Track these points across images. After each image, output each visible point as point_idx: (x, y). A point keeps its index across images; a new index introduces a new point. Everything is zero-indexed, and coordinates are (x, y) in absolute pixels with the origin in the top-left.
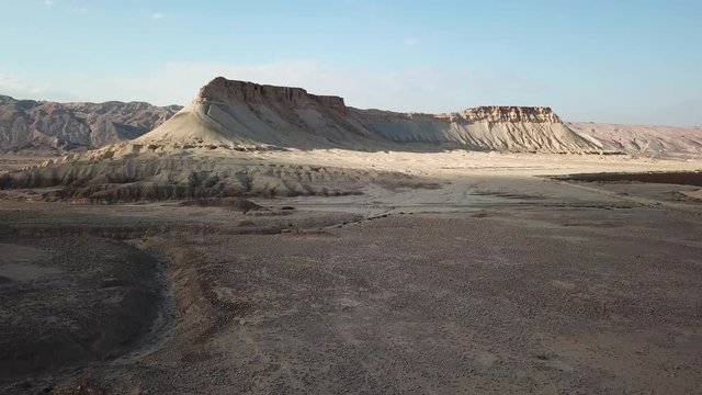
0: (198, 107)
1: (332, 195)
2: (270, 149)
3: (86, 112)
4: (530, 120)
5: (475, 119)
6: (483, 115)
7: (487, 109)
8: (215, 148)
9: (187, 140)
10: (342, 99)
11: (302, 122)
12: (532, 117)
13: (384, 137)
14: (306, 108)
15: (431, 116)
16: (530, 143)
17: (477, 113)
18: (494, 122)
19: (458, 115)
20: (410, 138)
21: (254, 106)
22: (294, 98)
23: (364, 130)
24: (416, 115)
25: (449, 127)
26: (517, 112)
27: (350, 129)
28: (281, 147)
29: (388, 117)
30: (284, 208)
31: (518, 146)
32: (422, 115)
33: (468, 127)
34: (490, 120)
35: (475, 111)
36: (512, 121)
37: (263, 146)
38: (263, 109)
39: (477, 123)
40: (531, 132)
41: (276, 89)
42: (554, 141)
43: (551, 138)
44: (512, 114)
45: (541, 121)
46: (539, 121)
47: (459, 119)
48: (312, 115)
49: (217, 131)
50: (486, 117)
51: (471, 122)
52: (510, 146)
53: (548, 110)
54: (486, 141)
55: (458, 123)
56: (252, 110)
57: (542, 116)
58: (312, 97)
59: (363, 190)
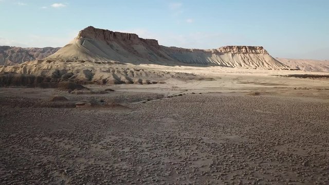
0: (77, 41)
1: (145, 83)
2: (116, 63)
3: (35, 52)
4: (253, 53)
5: (225, 52)
6: (229, 50)
7: (231, 47)
8: (84, 62)
9: (69, 58)
10: (157, 41)
11: (135, 51)
12: (253, 51)
13: (179, 60)
14: (137, 44)
15: (202, 51)
16: (253, 64)
17: (225, 49)
18: (235, 54)
19: (216, 50)
20: (192, 61)
21: (109, 42)
22: (131, 39)
23: (168, 57)
24: (195, 50)
25: (211, 56)
26: (246, 49)
27: (161, 56)
28: (122, 62)
29: (180, 51)
30: (106, 90)
31: (247, 66)
32: (198, 50)
33: (221, 56)
34: (232, 53)
35: (225, 48)
36: (243, 53)
37: (112, 61)
38: (115, 44)
39: (226, 54)
40: (253, 59)
41: (122, 34)
42: (265, 63)
43: (264, 62)
44: (244, 49)
45: (258, 53)
46: (257, 53)
47: (217, 52)
48: (141, 48)
49: (87, 54)
50: (230, 51)
51: (222, 54)
52: (243, 65)
53: (261, 48)
54: (230, 63)
55: (216, 54)
56: (108, 44)
57: (258, 51)
58: (141, 39)
59: (165, 81)
